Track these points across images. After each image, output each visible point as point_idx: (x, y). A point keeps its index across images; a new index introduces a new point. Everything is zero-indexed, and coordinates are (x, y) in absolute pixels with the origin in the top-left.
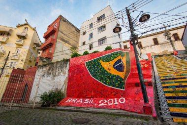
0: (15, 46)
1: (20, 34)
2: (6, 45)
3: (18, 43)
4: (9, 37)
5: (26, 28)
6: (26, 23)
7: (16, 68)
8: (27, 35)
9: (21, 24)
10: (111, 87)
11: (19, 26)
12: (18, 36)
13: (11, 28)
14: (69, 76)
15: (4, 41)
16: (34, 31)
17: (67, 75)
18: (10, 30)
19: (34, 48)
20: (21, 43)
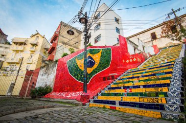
0: (30, 52)
1: (32, 43)
2: (24, 52)
3: (31, 50)
4: (25, 46)
5: (37, 37)
6: (37, 33)
7: (29, 70)
8: (38, 42)
9: (34, 34)
10: (80, 81)
11: (33, 36)
12: (32, 44)
13: (26, 39)
14: (57, 74)
15: (22, 49)
16: (43, 39)
17: (55, 74)
18: (26, 41)
19: (45, 53)
20: (33, 50)
